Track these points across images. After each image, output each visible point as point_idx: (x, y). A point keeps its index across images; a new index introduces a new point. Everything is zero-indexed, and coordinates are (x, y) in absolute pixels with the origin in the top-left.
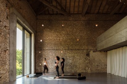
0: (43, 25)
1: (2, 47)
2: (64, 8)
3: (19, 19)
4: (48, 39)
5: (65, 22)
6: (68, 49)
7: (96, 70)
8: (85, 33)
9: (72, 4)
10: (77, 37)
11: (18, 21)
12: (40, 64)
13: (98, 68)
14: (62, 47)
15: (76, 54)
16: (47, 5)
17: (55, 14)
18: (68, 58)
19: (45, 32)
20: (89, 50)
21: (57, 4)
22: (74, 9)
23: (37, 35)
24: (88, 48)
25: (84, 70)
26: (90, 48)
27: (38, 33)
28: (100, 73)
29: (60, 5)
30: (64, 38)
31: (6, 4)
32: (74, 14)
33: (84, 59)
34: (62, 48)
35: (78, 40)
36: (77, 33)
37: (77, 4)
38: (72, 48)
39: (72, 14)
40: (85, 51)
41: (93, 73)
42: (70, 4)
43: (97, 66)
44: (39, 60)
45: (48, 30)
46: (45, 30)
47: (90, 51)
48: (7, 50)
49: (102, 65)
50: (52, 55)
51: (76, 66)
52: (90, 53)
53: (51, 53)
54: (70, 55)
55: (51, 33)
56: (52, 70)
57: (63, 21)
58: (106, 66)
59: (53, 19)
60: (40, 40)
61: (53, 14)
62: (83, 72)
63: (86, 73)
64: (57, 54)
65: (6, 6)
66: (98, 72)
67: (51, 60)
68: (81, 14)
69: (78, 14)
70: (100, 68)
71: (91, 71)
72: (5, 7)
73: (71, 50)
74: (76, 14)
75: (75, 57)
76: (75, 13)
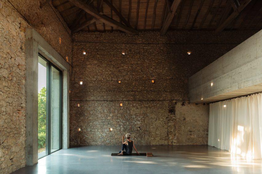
0: (85, 53)
1: (14, 105)
2: (127, 20)
3: (42, 48)
4: (95, 79)
5: (128, 46)
6: (135, 100)
7: (189, 139)
8: (166, 68)
9: (142, 11)
10: (152, 76)
11: (40, 53)
12: (80, 130)
13: (192, 136)
14: (122, 96)
15: (149, 110)
16: (93, 14)
17: (108, 31)
18: (134, 117)
19: (89, 66)
20: (174, 101)
21: (113, 12)
22: (145, 21)
23: (74, 72)
24: (173, 98)
25: (166, 140)
26: (176, 98)
27: (75, 69)
28: (196, 145)
29: (119, 14)
30: (127, 78)
31: (20, 24)
32: (145, 30)
33: (165, 118)
34: (123, 98)
35: (153, 81)
36: (152, 69)
37: (151, 11)
38: (141, 98)
39: (141, 31)
40: (166, 104)
41: (182, 146)
42: (138, 12)
43: (190, 133)
44: (78, 122)
45: (96, 62)
46: (88, 63)
47: (176, 103)
48: (22, 107)
49: (199, 131)
50: (102, 112)
51: (150, 132)
52: (176, 106)
53: (100, 108)
54: (138, 111)
55: (101, 69)
56: (102, 140)
57: (124, 45)
58: (206, 133)
59: (104, 41)
60: (80, 83)
61: (105, 31)
62: (163, 143)
63: (168, 145)
64: (112, 109)
65: (20, 28)
66: (191, 144)
67: (100, 121)
68: (159, 30)
69: (153, 30)
70: (195, 136)
71: (178, 142)
72: (18, 29)
73: (140, 101)
74: (149, 30)
75: (147, 116)
76: (147, 28)
